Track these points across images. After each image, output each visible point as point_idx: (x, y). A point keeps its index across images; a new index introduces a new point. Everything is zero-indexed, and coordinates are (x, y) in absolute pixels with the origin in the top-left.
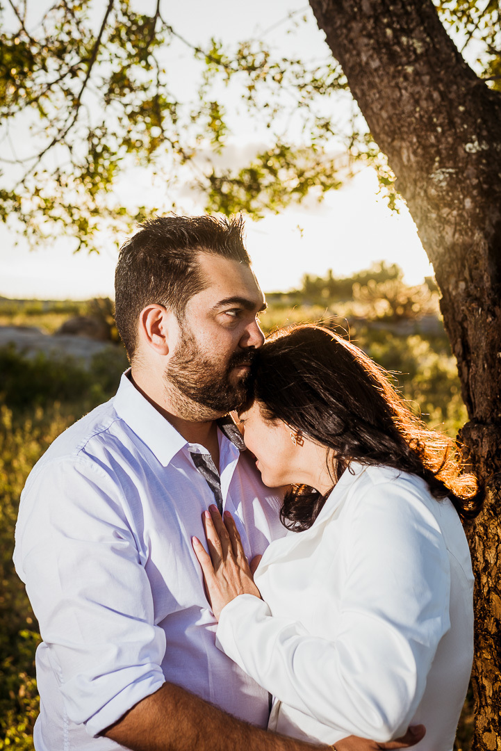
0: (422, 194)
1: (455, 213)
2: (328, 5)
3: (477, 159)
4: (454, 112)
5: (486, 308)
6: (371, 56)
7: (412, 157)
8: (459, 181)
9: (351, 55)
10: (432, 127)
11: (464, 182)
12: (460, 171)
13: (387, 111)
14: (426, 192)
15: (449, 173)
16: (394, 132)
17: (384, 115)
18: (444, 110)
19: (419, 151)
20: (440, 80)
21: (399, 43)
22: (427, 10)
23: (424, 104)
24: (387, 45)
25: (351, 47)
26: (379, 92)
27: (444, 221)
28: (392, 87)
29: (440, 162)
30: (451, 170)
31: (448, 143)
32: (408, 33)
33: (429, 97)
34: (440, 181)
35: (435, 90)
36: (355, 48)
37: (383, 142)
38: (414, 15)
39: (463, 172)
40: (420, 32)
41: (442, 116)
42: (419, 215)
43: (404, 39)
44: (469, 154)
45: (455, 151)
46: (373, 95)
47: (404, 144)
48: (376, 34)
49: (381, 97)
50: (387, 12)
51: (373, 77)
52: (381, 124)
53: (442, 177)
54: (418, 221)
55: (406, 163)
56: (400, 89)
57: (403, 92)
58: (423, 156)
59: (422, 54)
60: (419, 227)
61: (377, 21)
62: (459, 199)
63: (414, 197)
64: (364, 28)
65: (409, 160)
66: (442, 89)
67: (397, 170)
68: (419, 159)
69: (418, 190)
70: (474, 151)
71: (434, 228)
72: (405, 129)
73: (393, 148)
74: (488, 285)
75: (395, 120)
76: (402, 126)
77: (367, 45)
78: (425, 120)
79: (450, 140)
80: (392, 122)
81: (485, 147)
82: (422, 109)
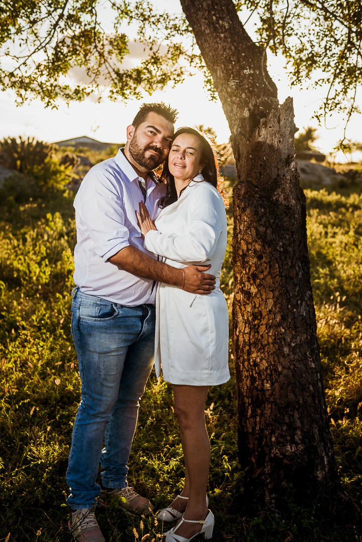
0: (225, 90)
1: (238, 99)
2: (188, 2)
3: (248, 77)
4: (240, 56)
5: (247, 138)
6: (206, 28)
7: (221, 74)
8: (240, 86)
9: (197, 26)
10: (231, 62)
11: (242, 86)
12: (241, 82)
13: (212, 53)
14: (226, 89)
15: (236, 82)
16: (214, 62)
17: (211, 54)
18: (236, 54)
19: (225, 71)
20: (235, 41)
21: (218, 23)
22: (231, 9)
23: (228, 51)
24: (213, 24)
25: (198, 22)
26: (209, 44)
27: (233, 102)
28: (214, 42)
29: (233, 77)
30: (237, 81)
31: (237, 69)
32: (222, 19)
33: (230, 48)
34: (232, 86)
35: (232, 45)
36: (199, 23)
37: (209, 66)
38: (225, 11)
39: (242, 82)
40: (228, 19)
41: (235, 57)
42: (223, 99)
43: (221, 22)
44: (245, 75)
45: (240, 72)
46: (206, 45)
47: (218, 68)
48: (209, 18)
49: (209, 46)
50: (214, 9)
51: (207, 37)
52: (209, 58)
53: (233, 84)
54: (223, 102)
55: (219, 76)
56: (218, 44)
57: (219, 45)
58: (226, 74)
59: (228, 29)
60: (223, 104)
61: (209, 12)
62: (240, 94)
63: (221, 91)
64: (204, 15)
65: (220, 75)
66: (236, 45)
67: (215, 79)
68: (224, 75)
69: (223, 88)
70: (247, 73)
71: (229, 105)
72: (219, 61)
73: (214, 69)
74: (248, 129)
75: (215, 57)
76: (218, 60)
77: (204, 23)
78: (227, 58)
79: (238, 68)
80: (214, 58)
81: (252, 72)
82: (226, 53)
